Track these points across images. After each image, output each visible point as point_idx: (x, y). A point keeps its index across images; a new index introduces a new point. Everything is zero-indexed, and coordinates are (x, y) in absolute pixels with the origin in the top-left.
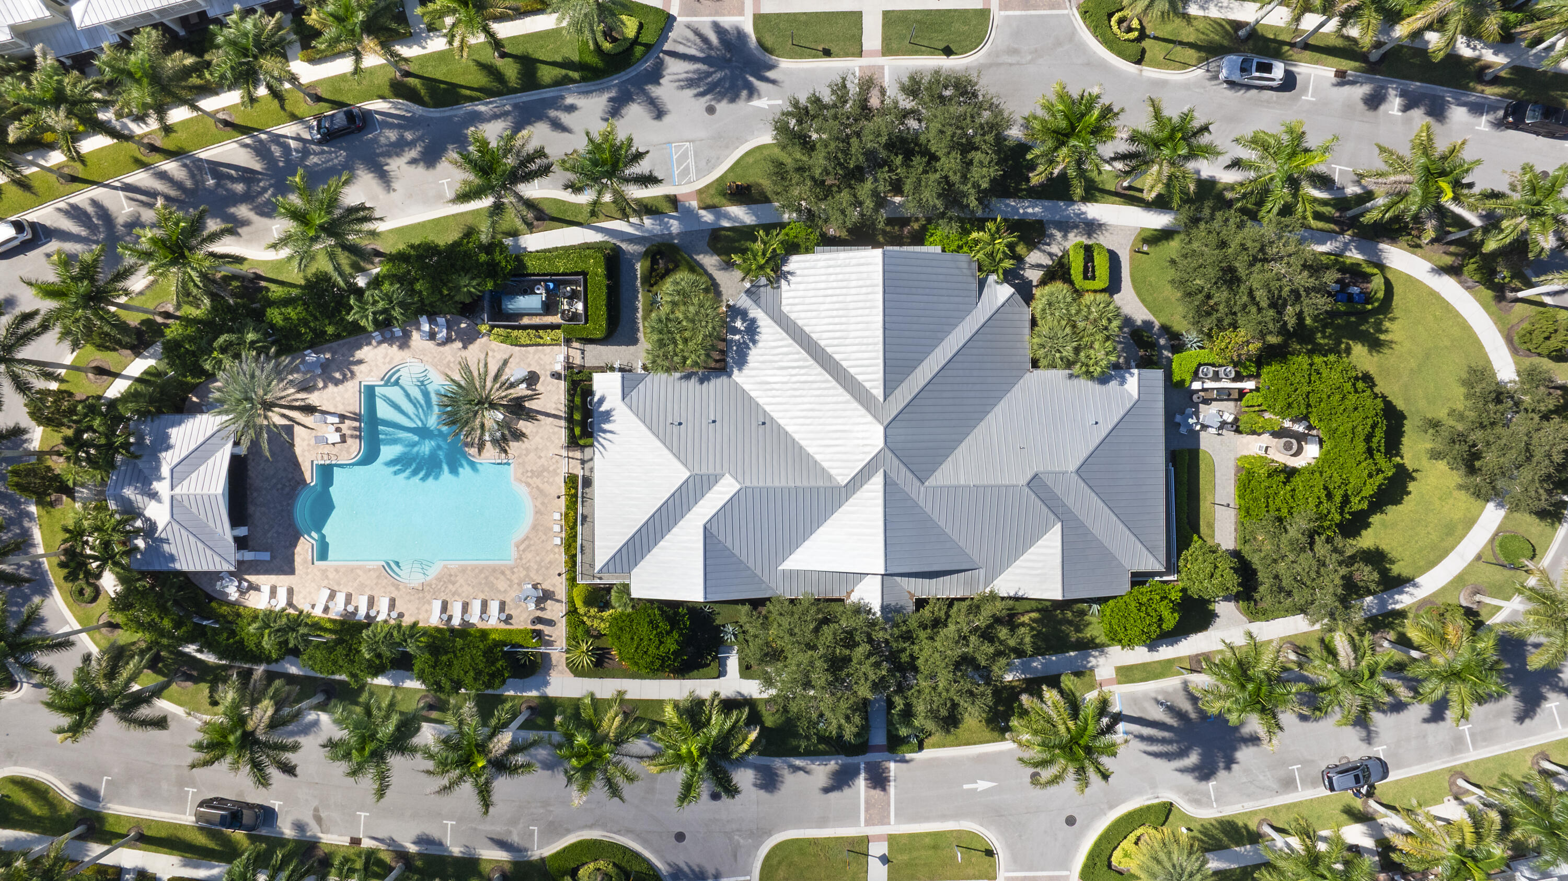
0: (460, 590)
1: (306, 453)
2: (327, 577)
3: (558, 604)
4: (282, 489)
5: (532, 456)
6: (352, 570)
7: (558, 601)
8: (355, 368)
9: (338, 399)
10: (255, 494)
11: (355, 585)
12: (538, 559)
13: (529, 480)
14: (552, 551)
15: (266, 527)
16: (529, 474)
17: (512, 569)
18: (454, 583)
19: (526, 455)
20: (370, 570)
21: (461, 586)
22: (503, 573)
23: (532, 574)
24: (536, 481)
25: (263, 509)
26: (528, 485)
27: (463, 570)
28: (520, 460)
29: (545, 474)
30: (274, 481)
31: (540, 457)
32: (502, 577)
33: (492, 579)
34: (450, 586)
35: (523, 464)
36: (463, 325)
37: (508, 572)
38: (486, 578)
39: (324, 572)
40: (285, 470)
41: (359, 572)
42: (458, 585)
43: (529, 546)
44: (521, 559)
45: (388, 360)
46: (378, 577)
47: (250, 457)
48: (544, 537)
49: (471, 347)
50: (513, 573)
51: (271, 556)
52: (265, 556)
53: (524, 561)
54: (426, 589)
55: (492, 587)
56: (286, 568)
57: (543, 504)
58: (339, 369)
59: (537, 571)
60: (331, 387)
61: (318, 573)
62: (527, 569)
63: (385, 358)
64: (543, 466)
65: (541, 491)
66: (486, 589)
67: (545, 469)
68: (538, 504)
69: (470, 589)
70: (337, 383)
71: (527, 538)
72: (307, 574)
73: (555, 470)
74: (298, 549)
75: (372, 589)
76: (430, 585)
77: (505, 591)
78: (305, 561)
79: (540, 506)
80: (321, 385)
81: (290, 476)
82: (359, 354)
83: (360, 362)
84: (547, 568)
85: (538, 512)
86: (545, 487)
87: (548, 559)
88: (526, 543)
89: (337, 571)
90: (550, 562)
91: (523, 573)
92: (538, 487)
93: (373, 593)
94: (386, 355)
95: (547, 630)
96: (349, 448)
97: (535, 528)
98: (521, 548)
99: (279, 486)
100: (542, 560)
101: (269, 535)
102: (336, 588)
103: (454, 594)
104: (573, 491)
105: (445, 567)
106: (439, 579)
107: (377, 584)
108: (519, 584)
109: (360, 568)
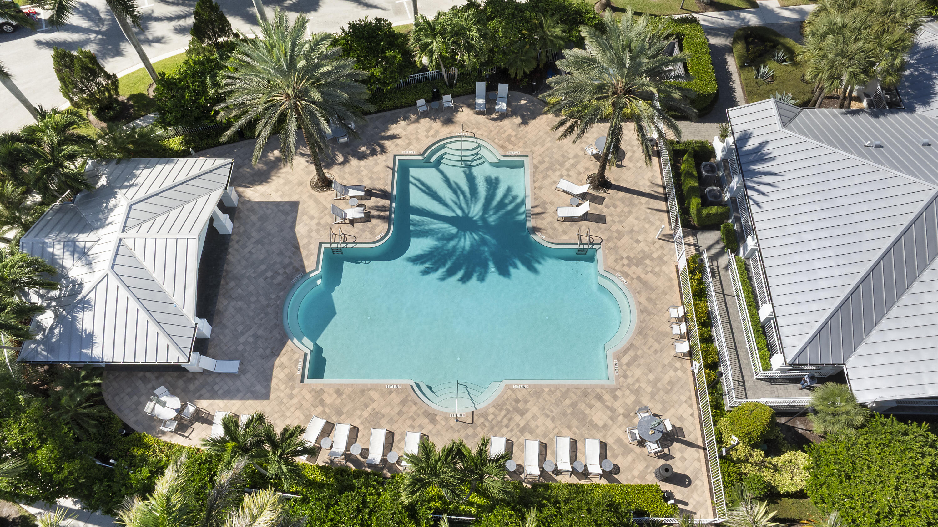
0: (533, 424)
1: (314, 234)
2: (322, 401)
3: (691, 451)
4: (273, 277)
5: (626, 239)
6: (363, 391)
7: (690, 444)
8: (387, 144)
9: (365, 172)
10: (232, 284)
11: (366, 414)
12: (651, 377)
13: (626, 269)
14: (671, 365)
15: (240, 328)
16: (625, 262)
17: (612, 392)
18: (522, 413)
19: (619, 239)
20: (390, 392)
21: (534, 417)
22: (599, 398)
23: (646, 401)
24: (633, 271)
25: (240, 303)
26: (626, 275)
27: (537, 392)
28: (611, 245)
29: (647, 262)
30: (263, 267)
31: (638, 241)
32: (598, 404)
33: (582, 406)
34: (517, 418)
35: (615, 249)
36: (523, 102)
37: (607, 397)
38: (574, 405)
39: (318, 393)
40: (281, 253)
41: (374, 394)
42: (528, 415)
43: (635, 358)
44: (625, 376)
45: (432, 133)
46: (404, 402)
47: (235, 238)
48: (656, 346)
49: (532, 123)
50: (615, 398)
51: (240, 370)
52: (232, 367)
53: (630, 381)
54: (479, 421)
55: (583, 419)
56: (259, 388)
57: (649, 299)
58: (368, 144)
59: (653, 395)
60: (354, 162)
61: (308, 396)
62: (637, 392)
63: (428, 131)
64: (643, 251)
65: (645, 284)
66: (575, 423)
67: (646, 256)
68: (642, 299)
69: (548, 422)
70: (362, 157)
71: (631, 346)
72: (291, 397)
73: (660, 258)
74: (282, 359)
75: (391, 421)
76: (485, 415)
77: (605, 427)
78: (291, 378)
79: (646, 303)
80: (340, 159)
81: (287, 261)
82: (394, 129)
83: (393, 137)
84: (667, 392)
85: (643, 311)
86: (650, 278)
87: (667, 378)
88: (631, 353)
89: (338, 392)
90: (670, 383)
91: (631, 399)
92: (639, 278)
93: (393, 428)
94: (431, 128)
95: (678, 492)
96: (374, 227)
97: (641, 331)
98: (625, 360)
99: (269, 274)
100: (657, 380)
101: (242, 340)
102: (333, 419)
103: (522, 431)
104: (699, 276)
105: (509, 387)
106: (499, 405)
107: (400, 413)
108: (626, 416)
109: (374, 388)
